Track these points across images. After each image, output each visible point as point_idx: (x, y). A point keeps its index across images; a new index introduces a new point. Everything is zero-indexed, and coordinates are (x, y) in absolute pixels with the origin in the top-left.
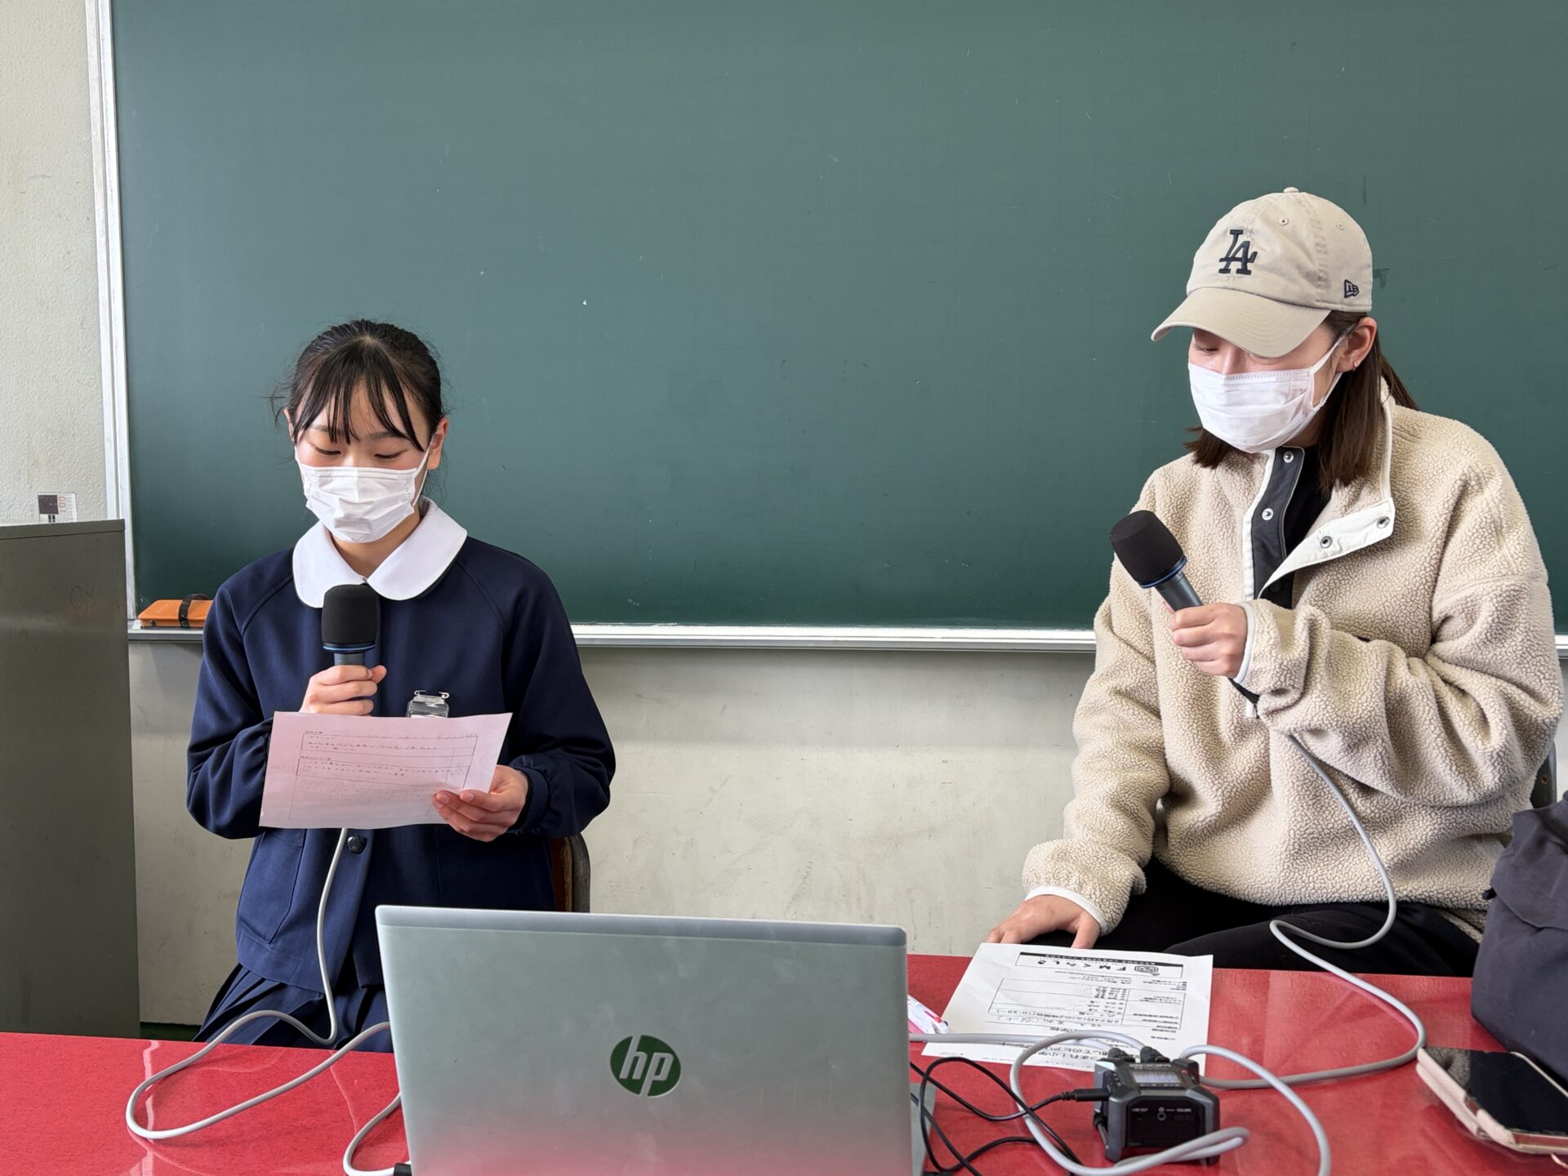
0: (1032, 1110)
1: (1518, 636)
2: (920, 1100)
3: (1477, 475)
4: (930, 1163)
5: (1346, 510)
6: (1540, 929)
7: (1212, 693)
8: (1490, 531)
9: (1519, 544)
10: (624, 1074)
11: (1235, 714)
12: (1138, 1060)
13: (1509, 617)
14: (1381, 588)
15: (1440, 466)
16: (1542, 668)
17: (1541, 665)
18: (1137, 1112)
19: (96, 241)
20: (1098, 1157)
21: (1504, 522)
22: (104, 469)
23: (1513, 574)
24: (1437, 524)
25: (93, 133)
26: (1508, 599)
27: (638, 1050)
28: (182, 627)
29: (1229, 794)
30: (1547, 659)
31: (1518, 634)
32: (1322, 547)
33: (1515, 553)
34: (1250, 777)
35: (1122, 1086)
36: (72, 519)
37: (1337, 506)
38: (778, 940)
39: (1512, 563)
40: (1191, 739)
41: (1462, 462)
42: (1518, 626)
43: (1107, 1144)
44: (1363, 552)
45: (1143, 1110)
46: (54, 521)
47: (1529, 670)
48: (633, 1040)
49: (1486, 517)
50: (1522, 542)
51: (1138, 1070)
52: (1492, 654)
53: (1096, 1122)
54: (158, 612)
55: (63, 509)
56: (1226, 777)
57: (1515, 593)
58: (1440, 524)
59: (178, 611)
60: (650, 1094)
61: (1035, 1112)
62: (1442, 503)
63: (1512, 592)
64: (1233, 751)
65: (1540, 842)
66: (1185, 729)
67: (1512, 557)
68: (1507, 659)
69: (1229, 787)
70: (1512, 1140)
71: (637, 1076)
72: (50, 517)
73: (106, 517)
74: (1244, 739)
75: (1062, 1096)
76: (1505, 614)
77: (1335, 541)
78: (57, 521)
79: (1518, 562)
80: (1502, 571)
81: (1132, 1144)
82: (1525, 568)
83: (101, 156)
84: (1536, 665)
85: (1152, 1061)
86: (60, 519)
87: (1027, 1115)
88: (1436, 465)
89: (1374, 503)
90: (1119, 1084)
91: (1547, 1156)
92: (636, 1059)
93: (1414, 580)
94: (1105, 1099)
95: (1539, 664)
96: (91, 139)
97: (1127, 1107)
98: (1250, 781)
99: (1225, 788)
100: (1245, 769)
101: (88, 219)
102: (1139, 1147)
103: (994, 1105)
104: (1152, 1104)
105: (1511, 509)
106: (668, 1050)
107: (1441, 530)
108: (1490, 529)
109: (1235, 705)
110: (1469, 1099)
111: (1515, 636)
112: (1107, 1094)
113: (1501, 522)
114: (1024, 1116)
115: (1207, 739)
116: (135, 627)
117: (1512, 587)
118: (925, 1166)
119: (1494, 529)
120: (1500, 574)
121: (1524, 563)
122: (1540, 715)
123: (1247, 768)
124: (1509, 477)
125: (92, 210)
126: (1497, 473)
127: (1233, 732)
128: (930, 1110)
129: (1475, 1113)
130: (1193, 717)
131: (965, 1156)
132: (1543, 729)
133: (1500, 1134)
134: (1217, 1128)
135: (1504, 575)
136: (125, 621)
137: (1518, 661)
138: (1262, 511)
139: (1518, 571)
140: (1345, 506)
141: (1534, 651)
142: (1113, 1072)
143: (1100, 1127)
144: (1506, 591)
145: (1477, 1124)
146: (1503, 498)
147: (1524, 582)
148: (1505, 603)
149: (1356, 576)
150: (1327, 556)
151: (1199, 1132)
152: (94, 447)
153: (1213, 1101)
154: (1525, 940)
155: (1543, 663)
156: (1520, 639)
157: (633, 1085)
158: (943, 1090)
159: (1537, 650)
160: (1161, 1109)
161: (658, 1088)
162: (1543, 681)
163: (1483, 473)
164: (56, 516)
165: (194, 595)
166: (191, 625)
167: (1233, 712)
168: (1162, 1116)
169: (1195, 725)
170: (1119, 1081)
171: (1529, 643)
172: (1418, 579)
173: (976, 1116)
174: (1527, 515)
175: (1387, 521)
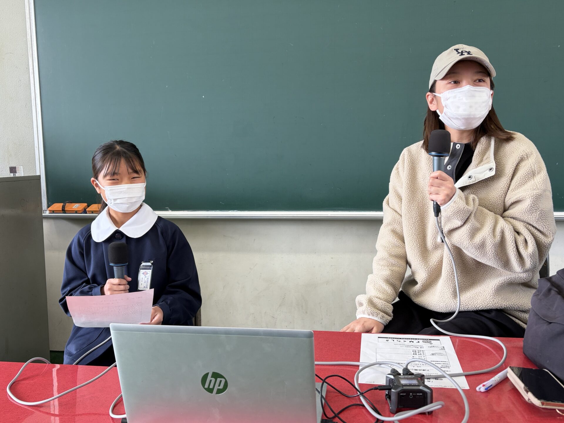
0: (363, 393)
1: (538, 212)
2: (320, 392)
3: (526, 154)
4: (324, 415)
5: (477, 166)
6: (551, 323)
7: (425, 232)
8: (531, 175)
9: (541, 178)
10: (206, 386)
11: (434, 240)
12: (402, 375)
13: (536, 205)
14: (488, 195)
15: (512, 151)
16: (544, 224)
17: (544, 223)
18: (402, 395)
19: (30, 76)
20: (387, 412)
21: (536, 171)
22: (35, 157)
23: (538, 189)
24: (509, 171)
25: (28, 37)
26: (536, 198)
27: (212, 377)
28: (63, 213)
29: (430, 270)
30: (546, 221)
31: (538, 211)
32: (469, 180)
33: (539, 181)
34: (438, 264)
35: (396, 385)
36: (22, 175)
37: (474, 164)
38: (264, 336)
39: (538, 185)
40: (417, 249)
41: (521, 149)
42: (539, 209)
43: (391, 407)
44: (483, 182)
45: (404, 394)
46: (15, 176)
47: (540, 225)
48: (209, 374)
49: (530, 170)
50: (542, 178)
51: (402, 378)
52: (527, 217)
53: (386, 397)
54: (55, 207)
55: (18, 171)
56: (429, 264)
57: (538, 196)
58: (511, 171)
59: (61, 207)
60: (217, 394)
61: (363, 394)
62: (512, 164)
63: (537, 195)
64: (432, 254)
65: (549, 290)
66: (415, 245)
67: (538, 183)
68: (532, 220)
69: (430, 267)
70: (541, 404)
71: (211, 387)
72: (14, 175)
73: (36, 174)
74: (436, 249)
75: (374, 388)
76: (534, 203)
77: (473, 177)
78: (16, 176)
79: (540, 185)
80: (534, 187)
81: (400, 407)
82: (543, 187)
83: (31, 45)
84: (543, 223)
85: (407, 374)
86: (17, 175)
87: (361, 395)
88: (511, 150)
89: (488, 163)
90: (395, 384)
91: (555, 410)
92: (211, 381)
93: (501, 192)
94: (390, 389)
95: (544, 222)
96: (27, 39)
97: (398, 394)
98: (438, 265)
99: (429, 268)
100: (436, 260)
101: (27, 68)
102: (403, 408)
103: (348, 390)
104: (407, 392)
105: (539, 166)
106: (223, 377)
107: (511, 173)
108: (531, 174)
109: (434, 237)
110: (526, 388)
111: (537, 212)
112: (390, 388)
113: (535, 171)
114: (360, 396)
115: (423, 250)
116: (47, 213)
117: (538, 194)
118: (322, 416)
119: (532, 174)
120: (533, 189)
121: (542, 185)
122: (543, 240)
123: (437, 261)
124: (538, 153)
125: (28, 65)
126: (534, 153)
127: (433, 247)
128: (324, 394)
129: (527, 393)
130: (418, 241)
131: (336, 413)
132: (544, 245)
133: (537, 402)
134: (432, 402)
135: (535, 189)
136: (41, 211)
137: (536, 221)
138: (447, 166)
139: (540, 188)
140: (477, 164)
141: (542, 218)
142: (393, 379)
143: (388, 399)
144: (535, 195)
145: (528, 397)
146: (536, 162)
147: (542, 192)
148: (534, 199)
149: (479, 190)
150: (470, 183)
151: (425, 404)
152: (31, 149)
153: (430, 391)
154: (545, 327)
155: (545, 222)
156: (538, 213)
157: (210, 390)
158: (330, 385)
159: (544, 217)
160: (411, 394)
161: (219, 391)
162: (545, 229)
163: (528, 153)
164: (16, 174)
165: (67, 201)
166: (66, 212)
167: (433, 240)
168: (411, 396)
169: (418, 244)
170: (395, 383)
171: (541, 215)
172: (502, 191)
173: (341, 395)
174: (546, 168)
175: (492, 169)
